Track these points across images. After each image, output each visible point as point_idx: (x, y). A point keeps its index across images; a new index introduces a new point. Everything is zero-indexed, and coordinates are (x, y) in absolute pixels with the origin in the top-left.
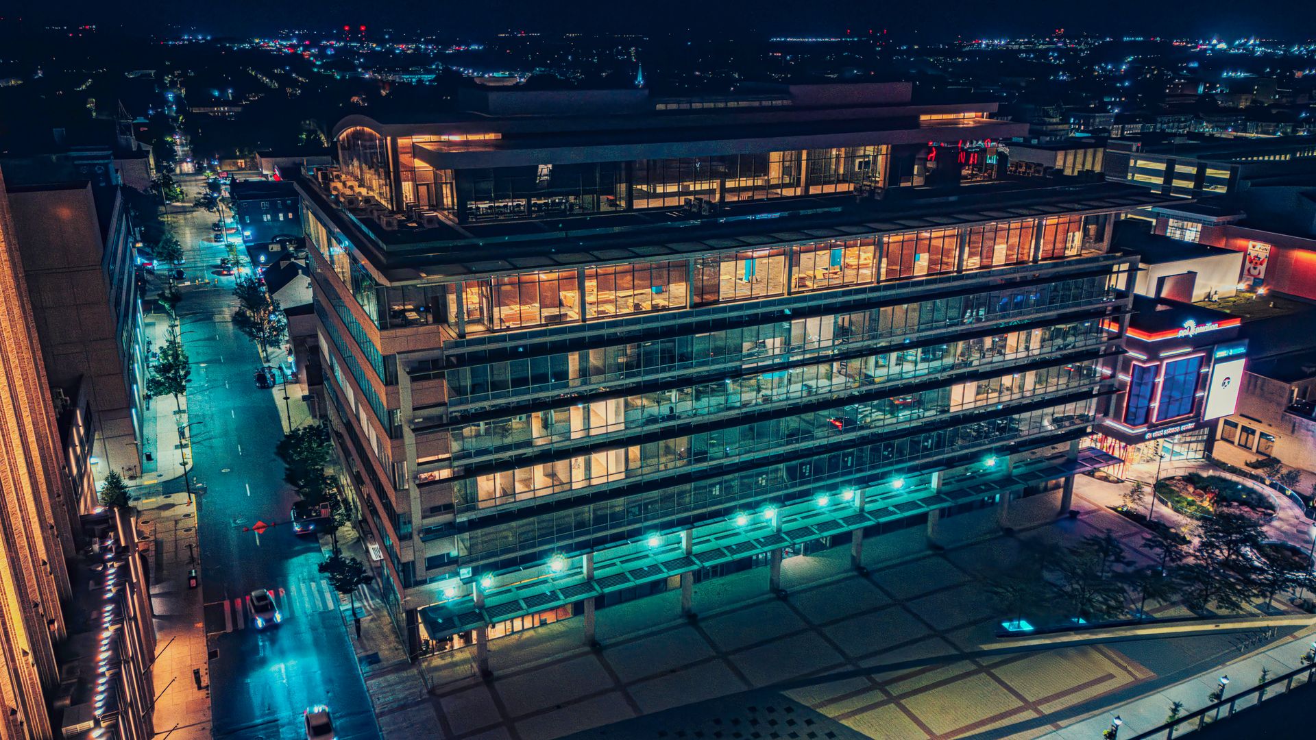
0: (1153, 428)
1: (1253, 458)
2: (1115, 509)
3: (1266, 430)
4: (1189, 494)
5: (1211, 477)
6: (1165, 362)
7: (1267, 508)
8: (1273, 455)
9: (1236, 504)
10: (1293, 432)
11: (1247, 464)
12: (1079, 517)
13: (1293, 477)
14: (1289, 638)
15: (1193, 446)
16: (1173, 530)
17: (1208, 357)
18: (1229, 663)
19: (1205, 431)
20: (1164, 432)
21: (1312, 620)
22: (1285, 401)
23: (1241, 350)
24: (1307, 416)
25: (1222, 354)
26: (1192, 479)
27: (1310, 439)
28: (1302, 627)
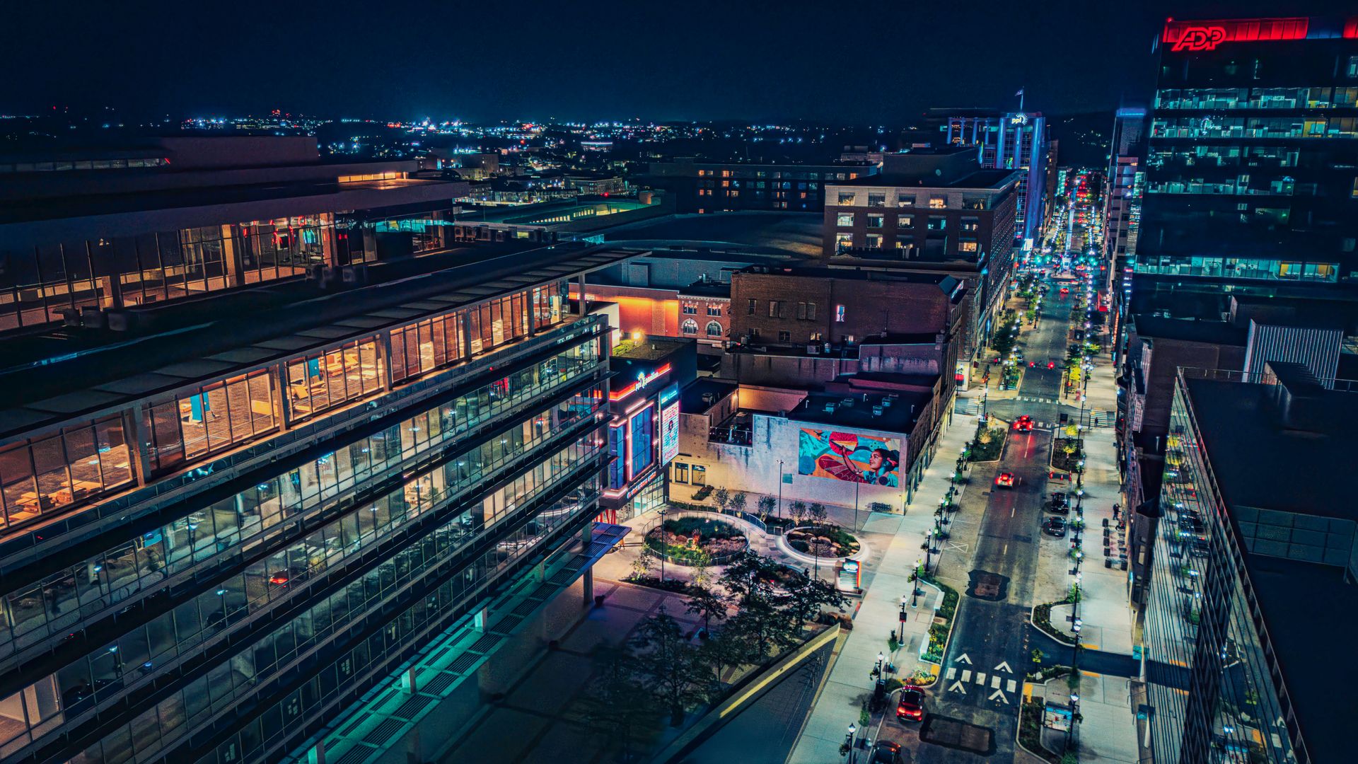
0: (631, 485)
1: (695, 491)
2: (629, 580)
3: (698, 462)
4: (675, 542)
5: (682, 520)
6: (630, 418)
7: (738, 535)
8: (707, 484)
9: (714, 539)
10: (719, 458)
11: (693, 498)
12: (605, 601)
13: (740, 499)
14: (833, 657)
15: (655, 493)
16: (688, 584)
17: (656, 404)
18: (812, 705)
19: (662, 476)
20: (638, 488)
21: (836, 632)
22: (707, 432)
23: (674, 393)
24: (725, 440)
25: (664, 399)
26: (668, 527)
27: (734, 461)
28: (834, 641)
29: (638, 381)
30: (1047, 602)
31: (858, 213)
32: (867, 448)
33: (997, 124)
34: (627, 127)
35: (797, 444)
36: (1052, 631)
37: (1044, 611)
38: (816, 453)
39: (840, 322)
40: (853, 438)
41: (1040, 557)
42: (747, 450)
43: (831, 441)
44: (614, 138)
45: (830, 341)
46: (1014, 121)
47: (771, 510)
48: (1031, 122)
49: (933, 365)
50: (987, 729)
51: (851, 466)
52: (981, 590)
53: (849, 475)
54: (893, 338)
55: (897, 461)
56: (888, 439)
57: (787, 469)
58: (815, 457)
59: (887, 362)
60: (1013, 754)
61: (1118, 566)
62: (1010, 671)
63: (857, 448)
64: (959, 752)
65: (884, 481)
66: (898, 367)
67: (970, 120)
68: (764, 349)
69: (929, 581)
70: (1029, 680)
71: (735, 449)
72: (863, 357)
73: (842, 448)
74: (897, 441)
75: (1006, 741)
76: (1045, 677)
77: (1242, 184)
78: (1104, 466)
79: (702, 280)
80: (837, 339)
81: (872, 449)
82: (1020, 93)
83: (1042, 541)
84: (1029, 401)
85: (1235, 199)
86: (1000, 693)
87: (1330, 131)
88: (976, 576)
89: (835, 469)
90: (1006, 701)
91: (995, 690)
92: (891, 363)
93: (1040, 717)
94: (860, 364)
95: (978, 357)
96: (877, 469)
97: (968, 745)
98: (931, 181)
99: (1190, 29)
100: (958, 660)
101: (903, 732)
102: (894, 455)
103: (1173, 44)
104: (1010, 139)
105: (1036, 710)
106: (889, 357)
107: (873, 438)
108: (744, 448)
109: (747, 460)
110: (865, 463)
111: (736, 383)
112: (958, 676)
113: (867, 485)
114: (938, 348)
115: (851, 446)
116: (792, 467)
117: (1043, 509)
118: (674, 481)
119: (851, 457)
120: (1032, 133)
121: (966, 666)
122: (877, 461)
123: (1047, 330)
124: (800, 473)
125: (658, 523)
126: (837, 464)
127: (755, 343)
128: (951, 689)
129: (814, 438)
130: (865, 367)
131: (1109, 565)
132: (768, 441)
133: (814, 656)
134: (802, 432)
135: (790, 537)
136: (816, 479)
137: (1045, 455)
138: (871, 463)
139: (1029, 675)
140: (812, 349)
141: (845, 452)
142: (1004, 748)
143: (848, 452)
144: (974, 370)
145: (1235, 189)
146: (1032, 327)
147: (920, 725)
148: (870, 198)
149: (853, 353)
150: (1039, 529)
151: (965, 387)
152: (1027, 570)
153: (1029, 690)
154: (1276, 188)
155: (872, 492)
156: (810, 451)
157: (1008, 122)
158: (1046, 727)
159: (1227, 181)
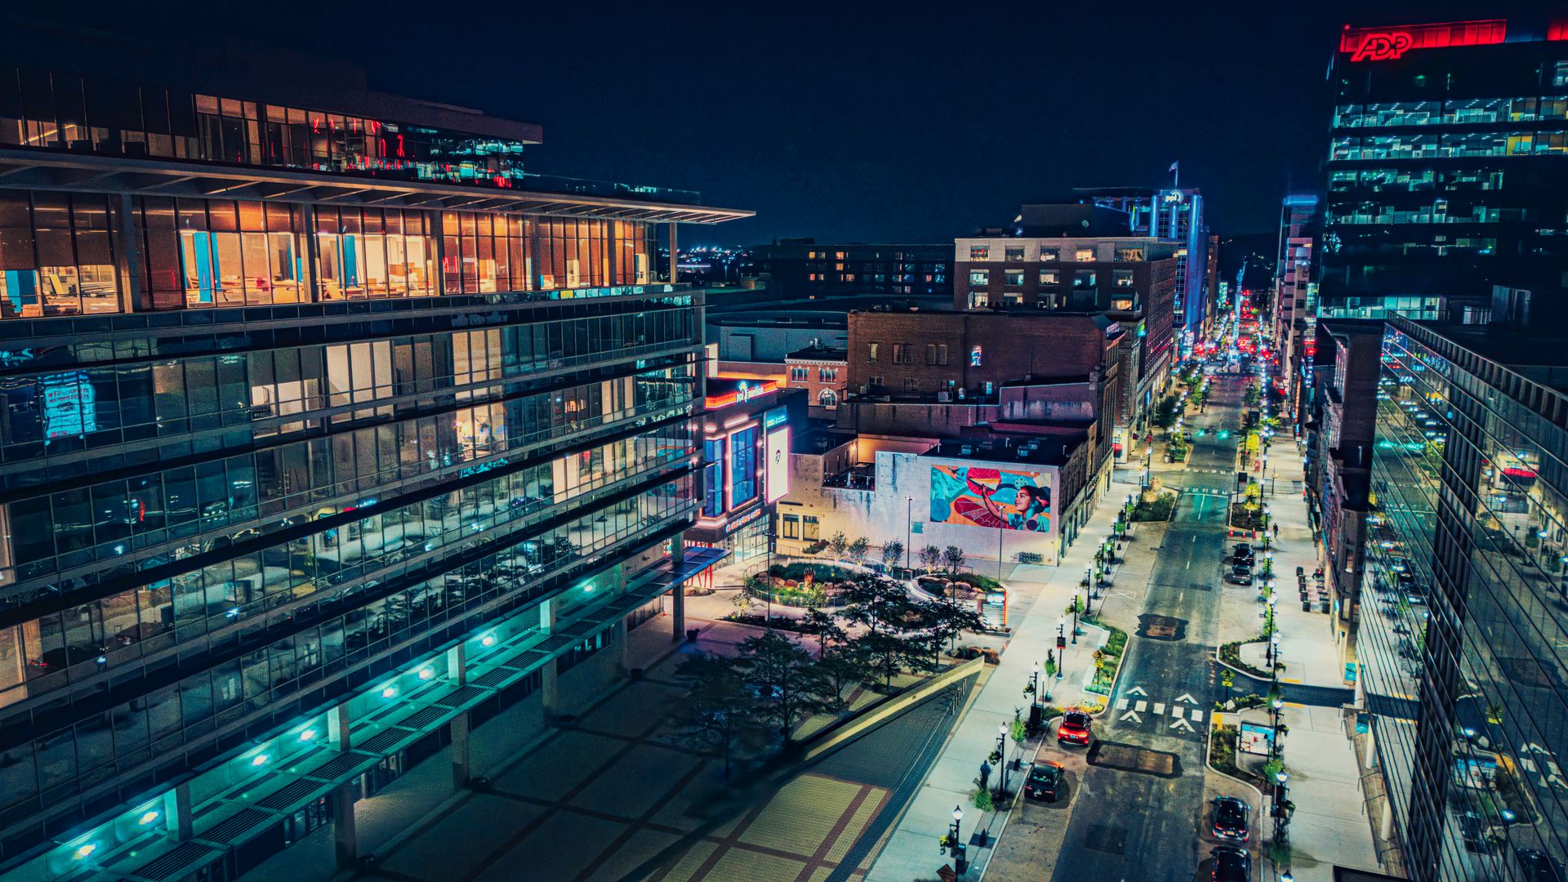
0: (731, 517)
1: (806, 546)
2: (729, 619)
3: (810, 513)
4: (783, 586)
6: (730, 434)
8: (820, 539)
9: (831, 583)
10: (835, 506)
11: (805, 552)
12: (700, 636)
13: (860, 544)
14: (976, 688)
15: (759, 538)
16: (799, 622)
17: (761, 427)
18: (953, 730)
19: (767, 516)
20: (740, 522)
21: (979, 665)
22: (820, 474)
23: (783, 418)
24: (842, 485)
25: (770, 422)
26: (775, 572)
27: (853, 509)
28: (977, 674)
29: (739, 392)
30: (1235, 641)
31: (995, 270)
32: (1012, 486)
33: (1148, 204)
34: (728, 252)
35: (929, 484)
36: (1243, 667)
37: (1231, 650)
38: (950, 494)
39: (976, 367)
40: (995, 474)
41: (1223, 604)
42: (868, 495)
43: (968, 478)
44: (713, 262)
45: (965, 387)
46: (1168, 199)
47: (897, 558)
48: (1188, 199)
49: (1087, 408)
50: (1171, 754)
51: (993, 508)
52: (1154, 631)
53: (991, 520)
54: (1037, 380)
55: (1048, 499)
56: (1037, 474)
57: (917, 516)
58: (949, 500)
59: (1032, 406)
60: (1202, 778)
61: (1320, 609)
62: (1194, 701)
63: (1000, 487)
64: (1135, 774)
65: (1032, 525)
66: (1046, 412)
67: (1119, 199)
68: (888, 398)
69: (1091, 622)
70: (1218, 710)
71: (854, 494)
72: (1005, 403)
73: (982, 487)
74: (1048, 476)
75: (1194, 765)
76: (1238, 707)
77: (1440, 212)
78: (1295, 526)
79: (813, 346)
80: (973, 386)
81: (1019, 487)
82: (1174, 166)
83: (1225, 590)
84: (1200, 472)
85: (1433, 229)
86: (1183, 721)
87: (1539, 148)
88: (1146, 621)
89: (974, 513)
90: (1190, 729)
91: (1176, 719)
92: (1037, 407)
93: (1234, 743)
94: (1000, 411)
95: (1138, 429)
96: (1024, 511)
97: (1147, 768)
98: (1076, 231)
99: (1370, 36)
100: (1130, 692)
101: (1066, 756)
102: (1044, 493)
103: (1351, 54)
104: (1164, 218)
105: (1230, 738)
106: (1035, 401)
107: (1018, 474)
108: (865, 492)
109: (868, 507)
110: (1010, 505)
111: (854, 432)
112: (1131, 706)
113: (1013, 531)
114: (1092, 388)
115: (992, 484)
116: (923, 513)
117: (1224, 562)
118: (781, 536)
119: (993, 498)
120: (1188, 213)
121: (1141, 697)
122: (1025, 500)
123: (1217, 414)
124: (932, 520)
125: (763, 568)
126: (976, 506)
127: (876, 392)
128: (1123, 718)
129: (948, 475)
130: (1007, 414)
131: (1307, 608)
132: (894, 483)
133: (952, 688)
134: (935, 470)
135: (921, 582)
136: (950, 526)
137: (1222, 517)
138: (1016, 504)
139: (1217, 704)
140: (945, 396)
141: (985, 492)
142: (1190, 772)
143: (990, 491)
144: (1133, 442)
145: (1431, 217)
146: (1199, 411)
147: (1087, 750)
148: (1008, 252)
149: (993, 399)
150: (1220, 579)
151: (1123, 458)
152: (1208, 615)
153: (1220, 720)
154: (1478, 216)
155: (1020, 539)
156: (945, 493)
157: (1160, 201)
158: (1243, 751)
159: (1422, 208)
